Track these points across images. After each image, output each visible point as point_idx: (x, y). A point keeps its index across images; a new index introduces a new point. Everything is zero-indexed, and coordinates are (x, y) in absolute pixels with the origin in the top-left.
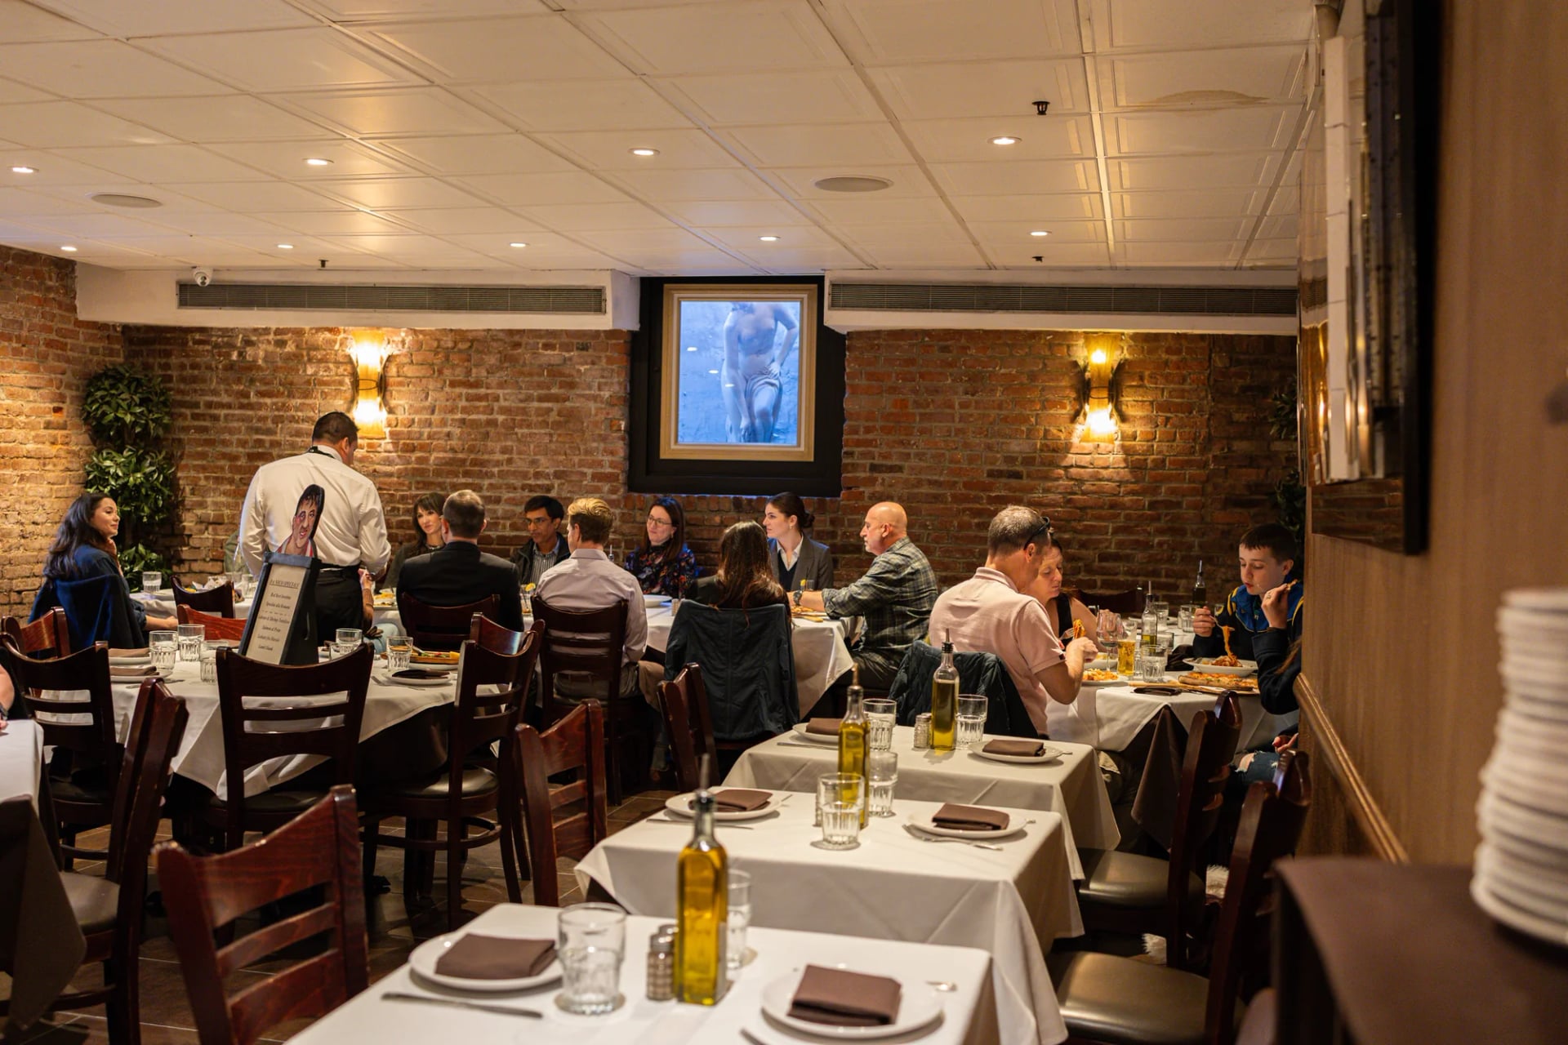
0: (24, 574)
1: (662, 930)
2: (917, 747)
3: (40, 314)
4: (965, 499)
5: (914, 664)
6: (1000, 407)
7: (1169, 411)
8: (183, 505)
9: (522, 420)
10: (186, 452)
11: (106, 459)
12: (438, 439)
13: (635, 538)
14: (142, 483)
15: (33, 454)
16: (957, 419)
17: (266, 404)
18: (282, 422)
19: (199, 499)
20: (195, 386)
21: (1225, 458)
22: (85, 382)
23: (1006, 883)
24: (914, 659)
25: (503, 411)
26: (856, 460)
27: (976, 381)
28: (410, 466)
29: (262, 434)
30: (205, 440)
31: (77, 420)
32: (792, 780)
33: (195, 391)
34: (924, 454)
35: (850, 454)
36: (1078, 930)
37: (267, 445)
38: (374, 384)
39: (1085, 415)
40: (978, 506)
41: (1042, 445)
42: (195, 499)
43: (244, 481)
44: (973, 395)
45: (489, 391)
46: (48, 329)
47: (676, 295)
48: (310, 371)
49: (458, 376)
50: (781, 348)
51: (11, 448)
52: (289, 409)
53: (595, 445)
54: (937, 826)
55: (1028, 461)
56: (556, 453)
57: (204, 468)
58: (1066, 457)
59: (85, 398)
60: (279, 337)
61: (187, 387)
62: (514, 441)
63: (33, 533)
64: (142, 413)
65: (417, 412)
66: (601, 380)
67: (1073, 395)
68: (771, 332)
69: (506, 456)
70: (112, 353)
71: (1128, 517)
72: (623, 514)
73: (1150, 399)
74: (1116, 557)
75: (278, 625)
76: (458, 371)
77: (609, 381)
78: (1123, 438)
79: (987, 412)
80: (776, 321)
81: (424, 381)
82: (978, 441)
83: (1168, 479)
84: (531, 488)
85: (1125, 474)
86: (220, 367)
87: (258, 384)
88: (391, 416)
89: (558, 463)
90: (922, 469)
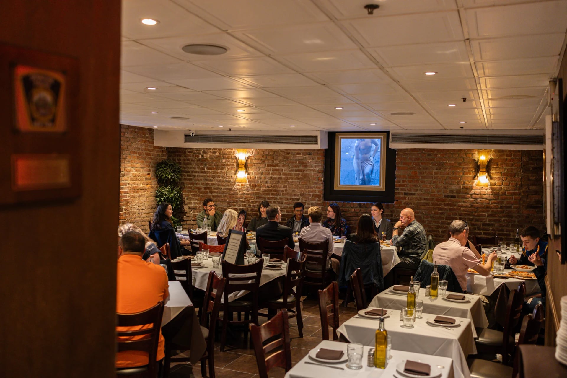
0: (139, 225)
1: (371, 350)
2: (426, 296)
3: (144, 145)
4: (437, 204)
5: (423, 267)
6: (448, 174)
7: (507, 176)
8: (184, 203)
9: (290, 177)
10: (185, 186)
11: (162, 189)
12: (263, 183)
14: (173, 197)
15: (142, 188)
16: (434, 178)
17: (210, 172)
18: (215, 177)
19: (189, 201)
21: (527, 192)
22: (156, 165)
23: (455, 340)
24: (423, 265)
25: (284, 174)
26: (399, 190)
27: (440, 165)
28: (254, 192)
29: (209, 181)
30: (191, 183)
31: (154, 177)
32: (390, 305)
33: (188, 167)
34: (423, 190)
35: (398, 189)
36: (475, 353)
37: (210, 185)
38: (244, 166)
39: (478, 177)
40: (441, 207)
41: (463, 187)
44: (439, 170)
45: (279, 168)
46: (146, 150)
47: (340, 137)
48: (223, 161)
49: (270, 163)
50: (373, 151)
51: (137, 187)
52: (217, 173)
53: (313, 185)
54: (435, 322)
55: (458, 192)
56: (301, 188)
57: (191, 192)
58: (471, 191)
59: (156, 171)
60: (214, 151)
61: (186, 166)
62: (287, 184)
63: (142, 213)
64: (173, 175)
65: (257, 174)
66: (316, 165)
67: (474, 170)
68: (370, 147)
69: (285, 189)
70: (163, 156)
71: (492, 211)
73: (501, 172)
74: (488, 225)
75: (234, 251)
76: (270, 161)
77: (318, 165)
78: (491, 185)
79: (444, 176)
80: (372, 143)
81: (259, 165)
82: (441, 185)
83: (507, 198)
84: (293, 199)
85: (492, 197)
86: (196, 160)
87: (207, 165)
88: (249, 176)
89: (302, 191)
90: (422, 194)
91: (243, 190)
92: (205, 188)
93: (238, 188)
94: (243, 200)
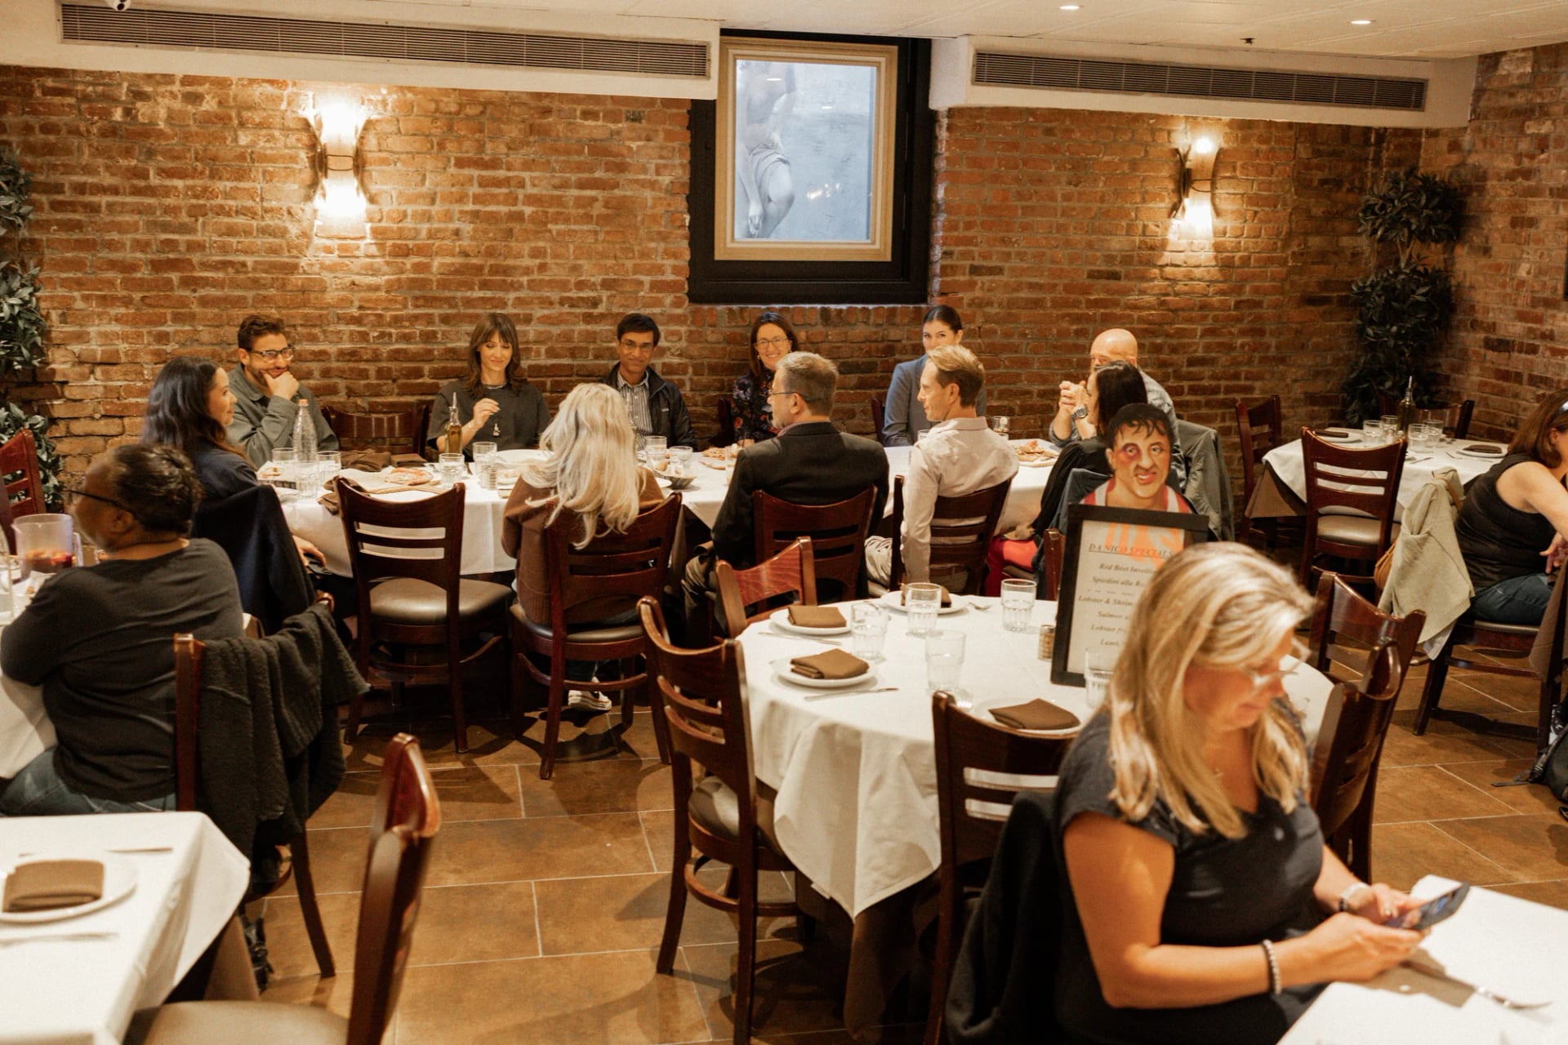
4: (1066, 304)
6: (1102, 200)
7: (1257, 205)
8: (50, 339)
9: (557, 213)
10: (47, 259)
12: (443, 239)
13: (706, 361)
16: (1059, 213)
17: (176, 188)
18: (205, 215)
19: (76, 329)
20: (53, 159)
21: (1302, 254)
25: (531, 200)
26: (954, 259)
27: (1079, 170)
28: (404, 276)
29: (173, 232)
30: (77, 241)
33: (54, 167)
34: (1025, 253)
35: (949, 254)
37: (182, 248)
38: (349, 162)
39: (1184, 209)
40: (1076, 311)
41: (1141, 242)
42: (68, 329)
43: (147, 301)
44: (1075, 186)
45: (510, 174)
47: (730, 51)
48: (243, 140)
49: (467, 152)
52: (212, 195)
53: (653, 245)
55: (1127, 260)
56: (603, 255)
57: (79, 284)
58: (1162, 255)
60: (189, 89)
61: (39, 160)
62: (548, 241)
65: (411, 200)
66: (660, 161)
67: (1171, 186)
69: (537, 261)
71: (1216, 319)
72: (691, 332)
73: (1241, 191)
74: (1202, 362)
76: (467, 145)
77: (669, 162)
78: (1216, 235)
79: (1088, 205)
81: (418, 158)
82: (1078, 238)
83: (1254, 276)
84: (573, 302)
85: (1215, 273)
86: (95, 130)
87: (160, 158)
88: (373, 207)
89: (607, 270)
90: (1023, 270)
91: (350, 272)
92: (157, 266)
93: (327, 262)
94: (355, 312)
